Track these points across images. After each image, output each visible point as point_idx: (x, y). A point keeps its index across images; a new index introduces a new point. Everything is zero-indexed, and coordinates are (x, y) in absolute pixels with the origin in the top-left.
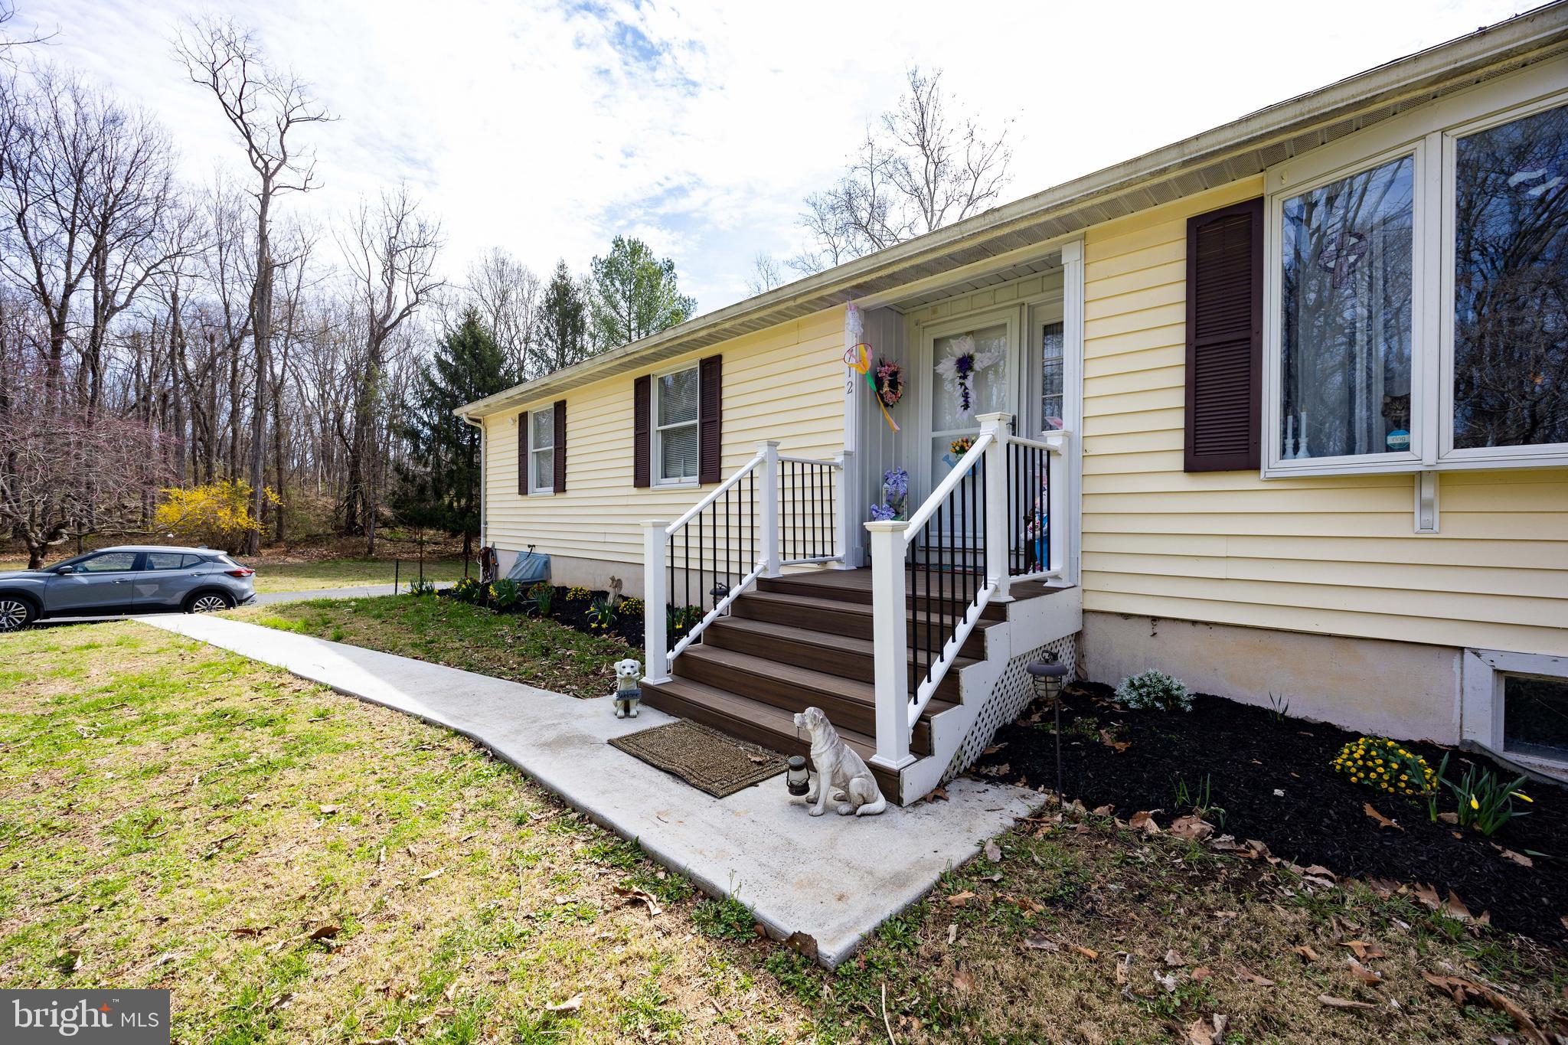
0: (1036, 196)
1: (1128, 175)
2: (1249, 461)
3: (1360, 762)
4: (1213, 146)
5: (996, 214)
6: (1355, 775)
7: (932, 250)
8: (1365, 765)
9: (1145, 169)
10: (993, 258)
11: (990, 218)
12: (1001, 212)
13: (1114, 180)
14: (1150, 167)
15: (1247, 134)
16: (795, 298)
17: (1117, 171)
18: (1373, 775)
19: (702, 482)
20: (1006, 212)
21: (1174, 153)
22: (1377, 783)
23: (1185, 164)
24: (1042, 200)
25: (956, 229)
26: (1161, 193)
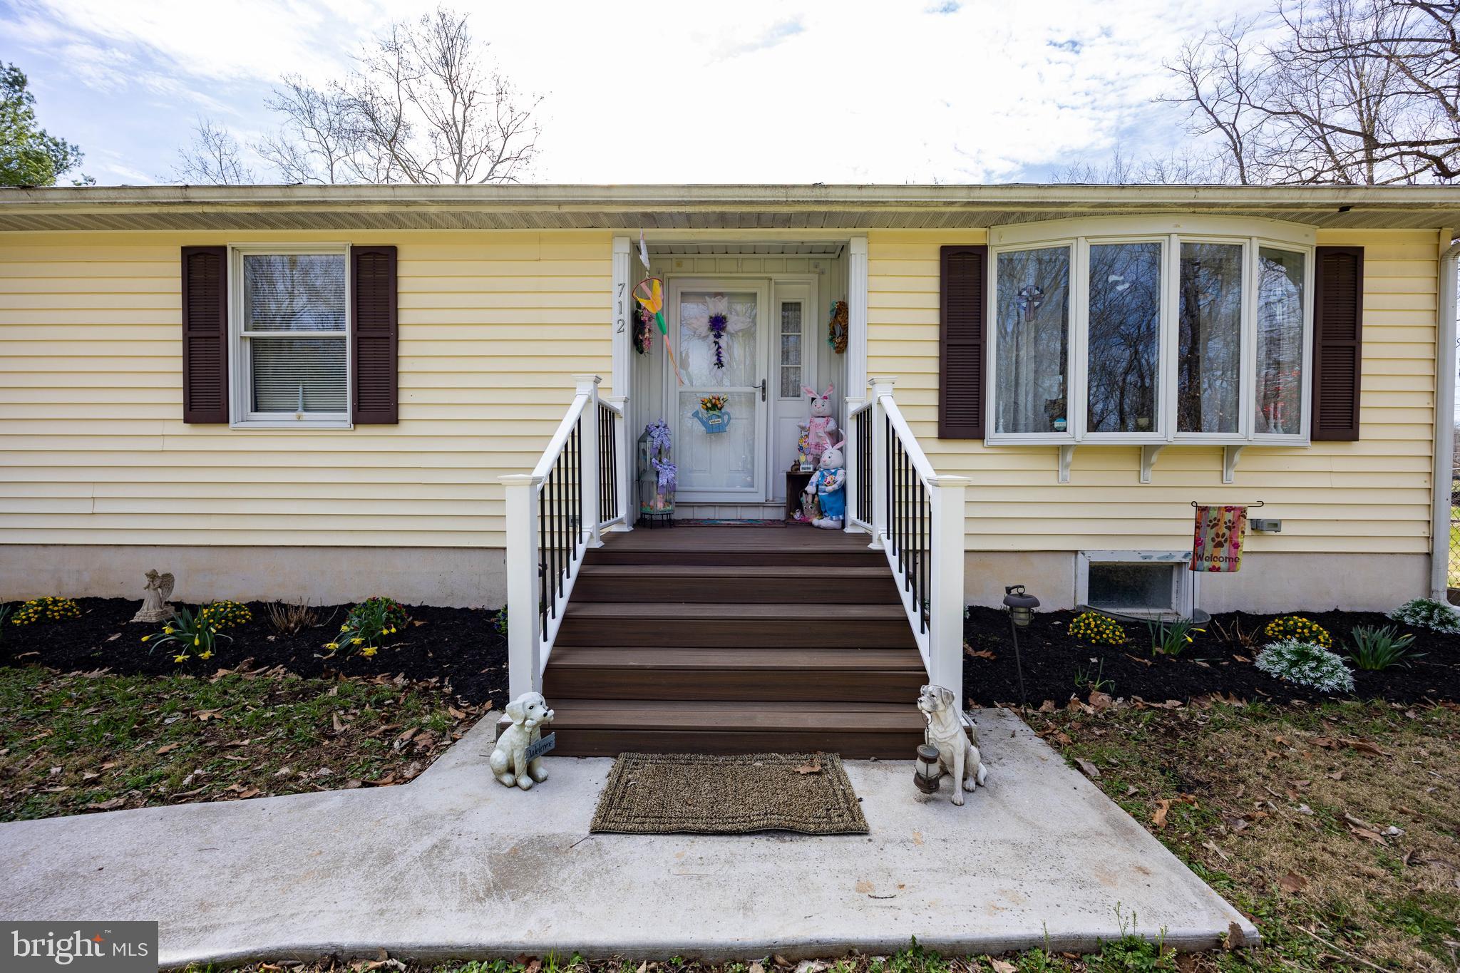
0: (861, 187)
1: (932, 197)
2: (977, 433)
3: (1096, 630)
4: (987, 198)
5: (823, 190)
6: (1094, 638)
7: (751, 203)
8: (1098, 631)
9: (944, 197)
10: (787, 230)
11: (817, 191)
12: (828, 190)
13: (921, 197)
14: (947, 198)
15: (1008, 198)
16: (559, 204)
17: (925, 190)
18: (1105, 636)
19: (357, 421)
20: (832, 192)
21: (964, 193)
22: (1107, 641)
23: (968, 204)
24: (864, 192)
25: (783, 190)
26: (934, 220)
